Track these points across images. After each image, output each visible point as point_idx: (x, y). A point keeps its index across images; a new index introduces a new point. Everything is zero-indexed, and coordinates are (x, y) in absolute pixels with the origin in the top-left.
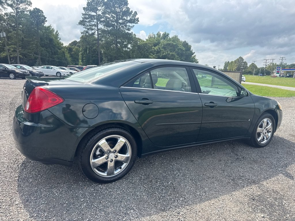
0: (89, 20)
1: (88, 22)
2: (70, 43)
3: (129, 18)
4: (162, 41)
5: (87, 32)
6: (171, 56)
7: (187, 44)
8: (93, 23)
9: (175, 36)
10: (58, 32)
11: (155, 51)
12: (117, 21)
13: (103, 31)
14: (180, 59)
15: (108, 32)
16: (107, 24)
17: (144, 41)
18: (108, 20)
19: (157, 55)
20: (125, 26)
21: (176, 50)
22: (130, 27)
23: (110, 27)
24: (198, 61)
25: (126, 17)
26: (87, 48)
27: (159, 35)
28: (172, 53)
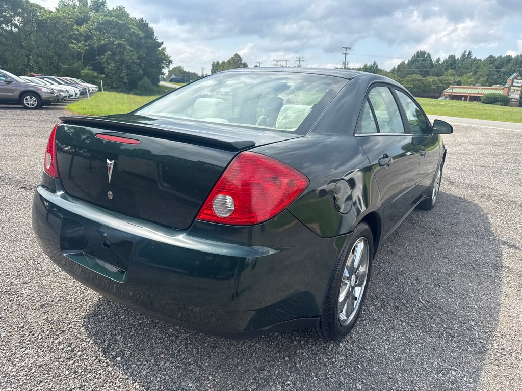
4: (92, 14)
6: (117, 48)
7: (146, 25)
9: (120, 7)
11: (81, 34)
14: (136, 53)
17: (51, 12)
19: (86, 43)
21: (127, 35)
24: (171, 59)
28: (120, 41)
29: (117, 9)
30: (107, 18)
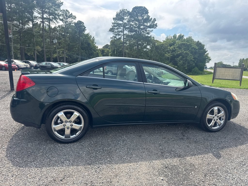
0: (117, 27)
1: (117, 29)
2: (104, 46)
3: (149, 24)
4: (177, 41)
5: (115, 37)
6: (185, 54)
7: (200, 44)
8: (120, 30)
9: (189, 37)
10: (94, 38)
11: (170, 50)
12: (139, 27)
13: (128, 36)
14: (193, 56)
15: (131, 36)
16: (131, 30)
17: (161, 42)
18: (132, 26)
19: (172, 54)
20: (146, 31)
21: (190, 49)
22: (149, 32)
23: (133, 32)
24: (210, 58)
25: (146, 24)
26: (115, 50)
27: (175, 37)
28: (186, 52)
29: (188, 38)
30: (183, 42)
